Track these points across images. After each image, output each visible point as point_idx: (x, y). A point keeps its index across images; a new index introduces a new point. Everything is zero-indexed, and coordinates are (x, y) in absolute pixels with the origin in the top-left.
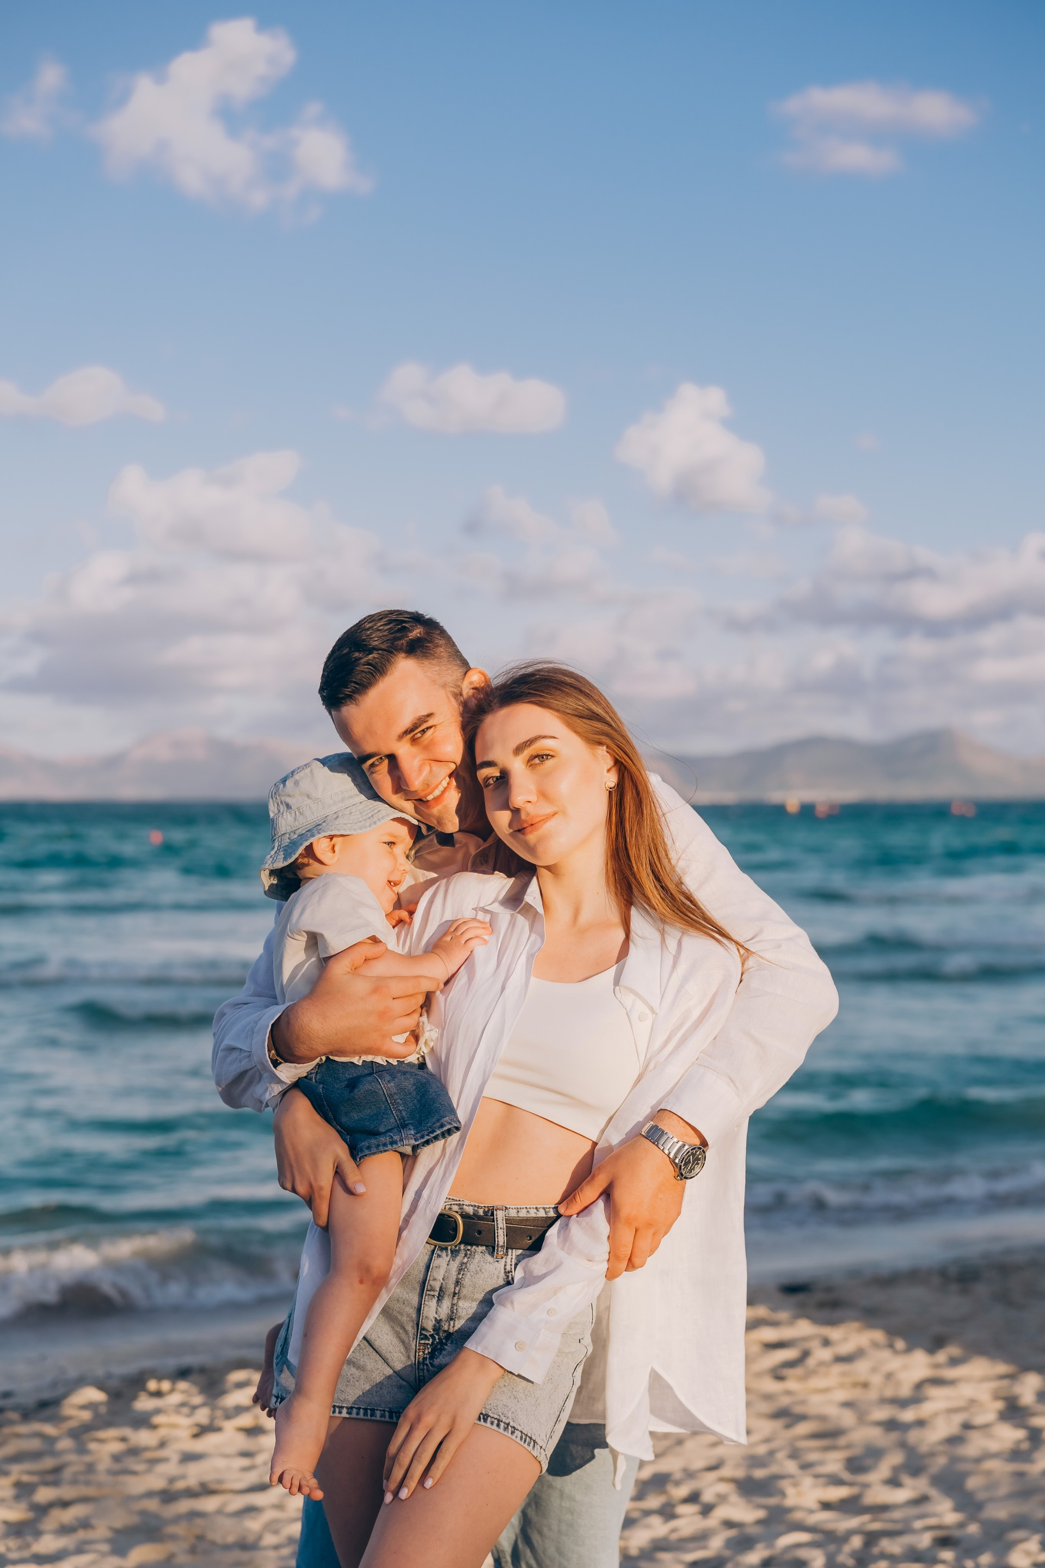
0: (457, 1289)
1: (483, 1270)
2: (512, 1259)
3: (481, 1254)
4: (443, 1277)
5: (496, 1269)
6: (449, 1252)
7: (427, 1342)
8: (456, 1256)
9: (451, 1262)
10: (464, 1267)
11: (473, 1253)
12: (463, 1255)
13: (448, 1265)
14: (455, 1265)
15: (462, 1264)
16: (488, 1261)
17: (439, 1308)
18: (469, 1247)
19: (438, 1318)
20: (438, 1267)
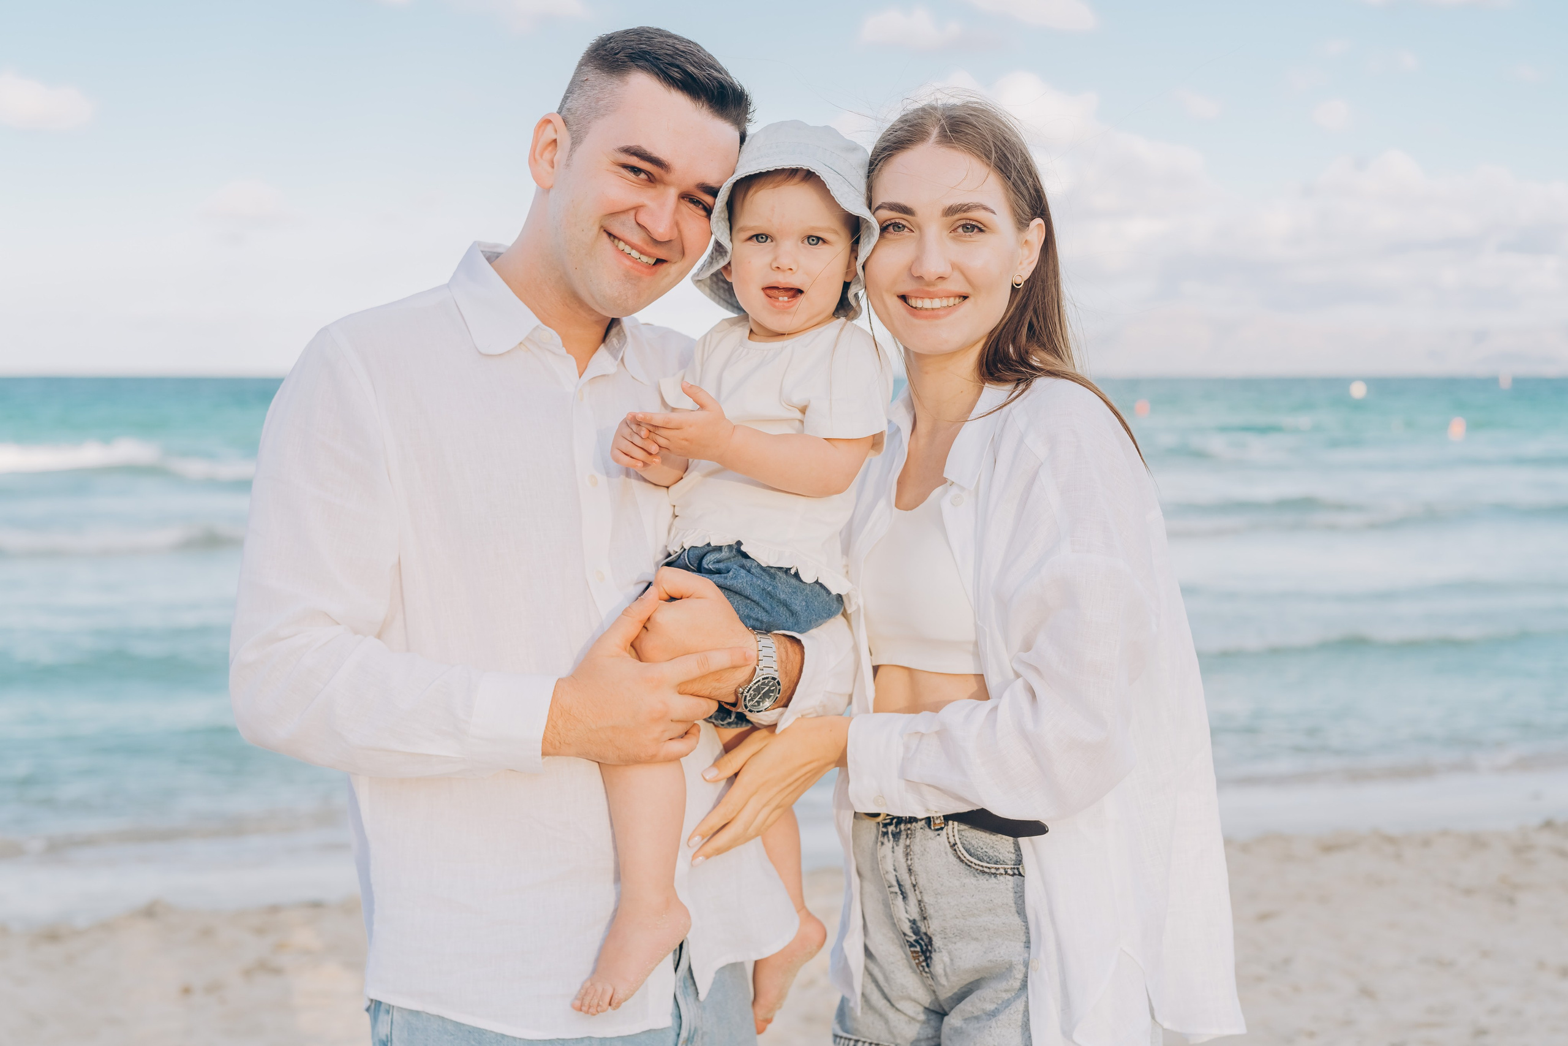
0: (913, 878)
1: (928, 850)
2: (953, 828)
3: (921, 830)
4: (892, 867)
5: (939, 844)
6: (890, 836)
7: (916, 949)
8: (899, 839)
9: (896, 848)
10: (909, 850)
11: (913, 832)
12: (905, 837)
13: (893, 852)
14: (900, 850)
15: (907, 847)
16: (929, 837)
17: (907, 907)
18: (909, 826)
19: (911, 919)
20: (884, 857)
